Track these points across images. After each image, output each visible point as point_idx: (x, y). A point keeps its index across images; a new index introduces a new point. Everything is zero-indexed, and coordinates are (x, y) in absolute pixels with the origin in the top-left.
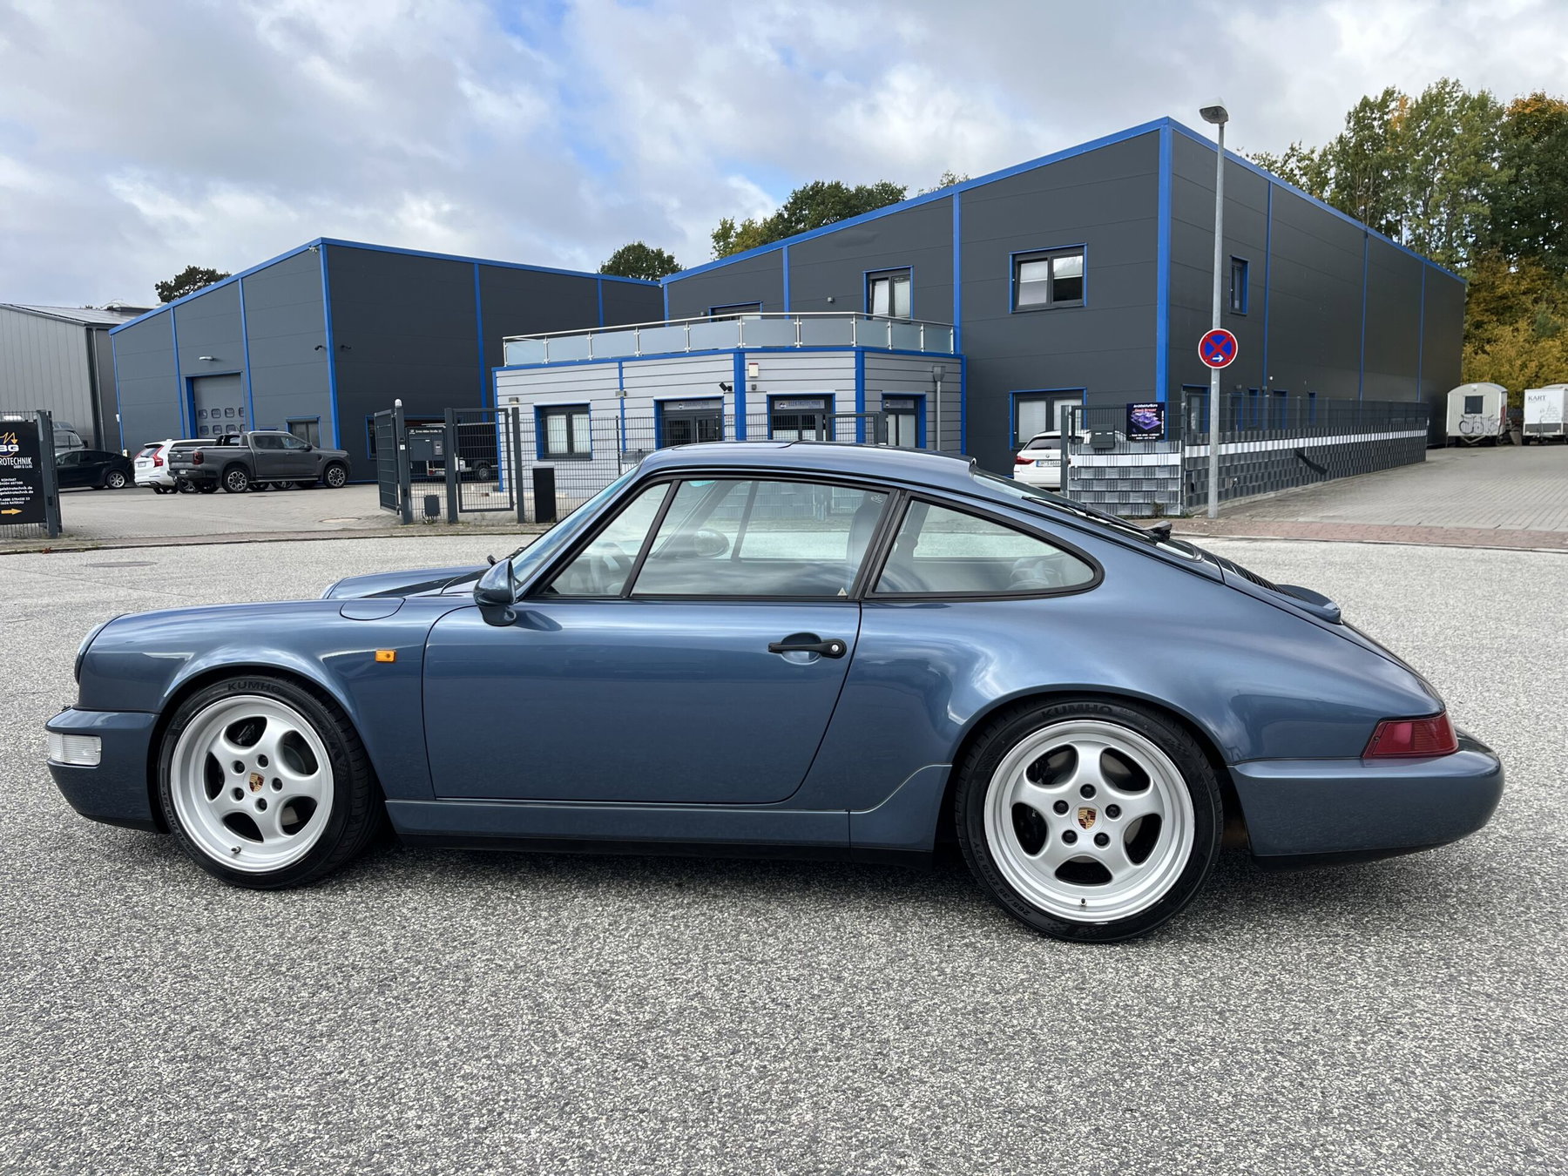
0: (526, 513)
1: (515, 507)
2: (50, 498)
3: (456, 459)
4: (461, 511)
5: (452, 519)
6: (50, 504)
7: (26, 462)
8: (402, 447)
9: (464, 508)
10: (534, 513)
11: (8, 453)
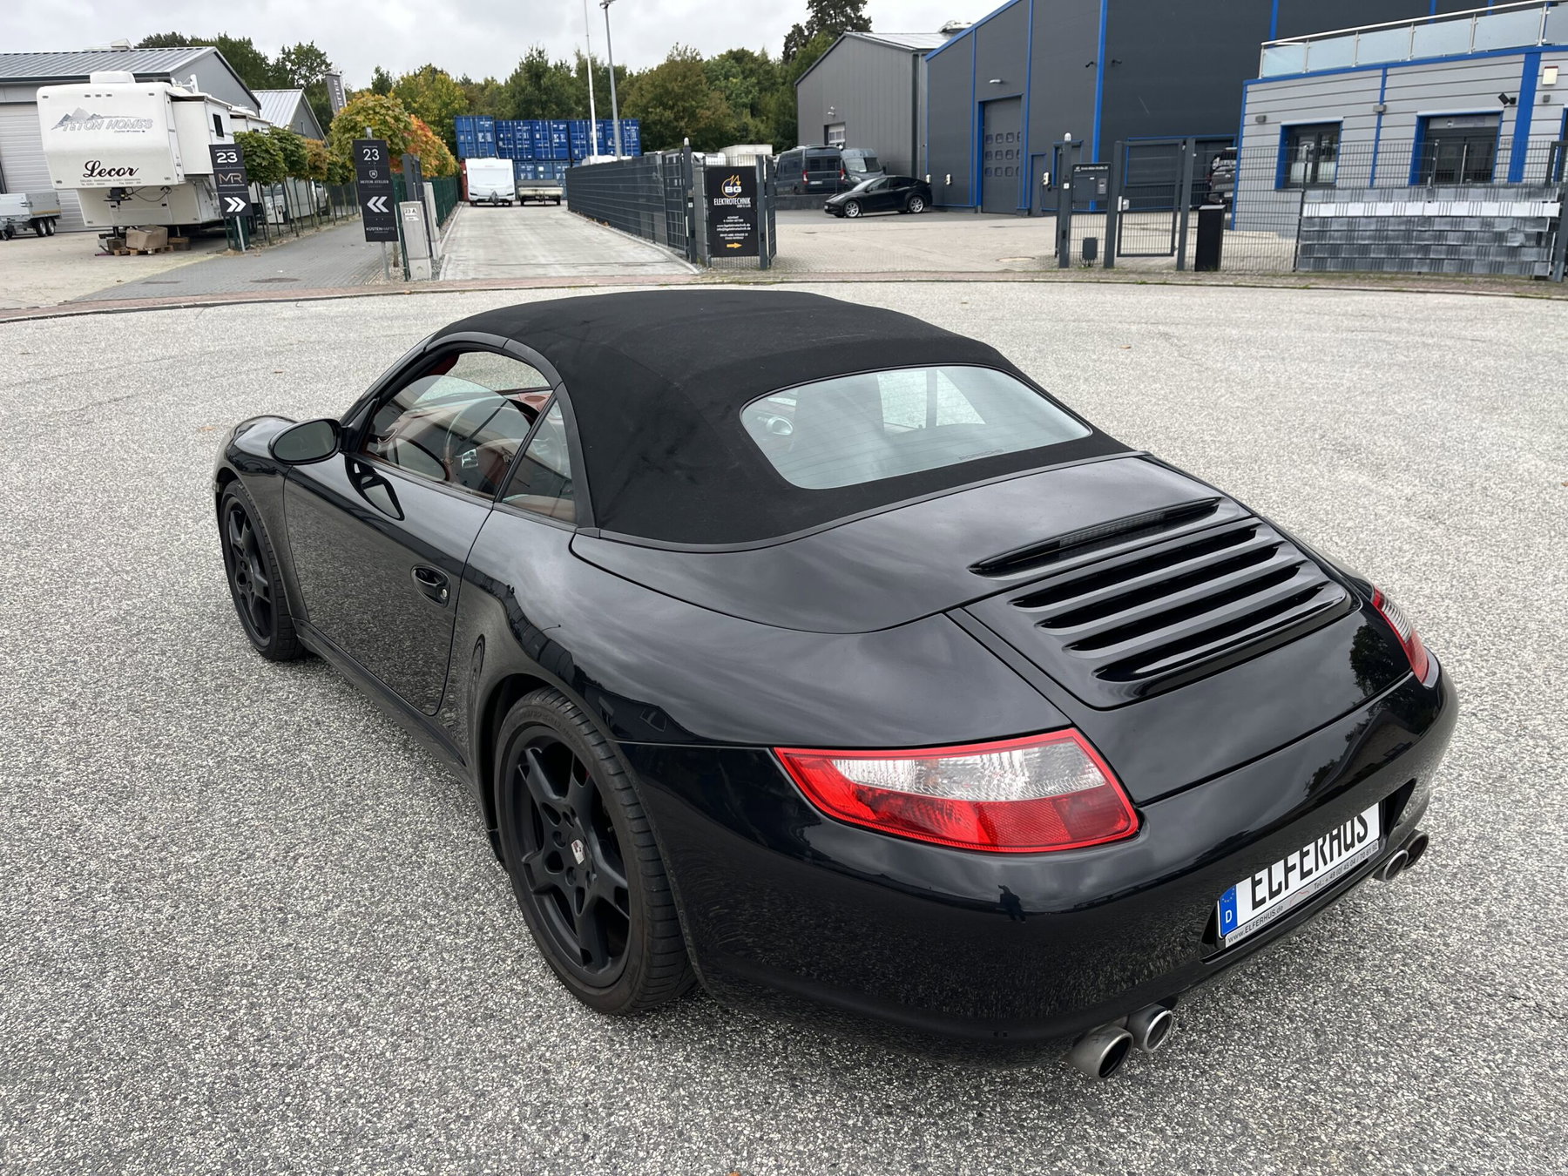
1: (1176, 253)
2: (763, 235)
3: (1120, 198)
4: (1119, 255)
5: (1109, 263)
6: (762, 240)
7: (746, 202)
8: (1066, 186)
9: (1122, 252)
10: (1194, 261)
11: (734, 193)
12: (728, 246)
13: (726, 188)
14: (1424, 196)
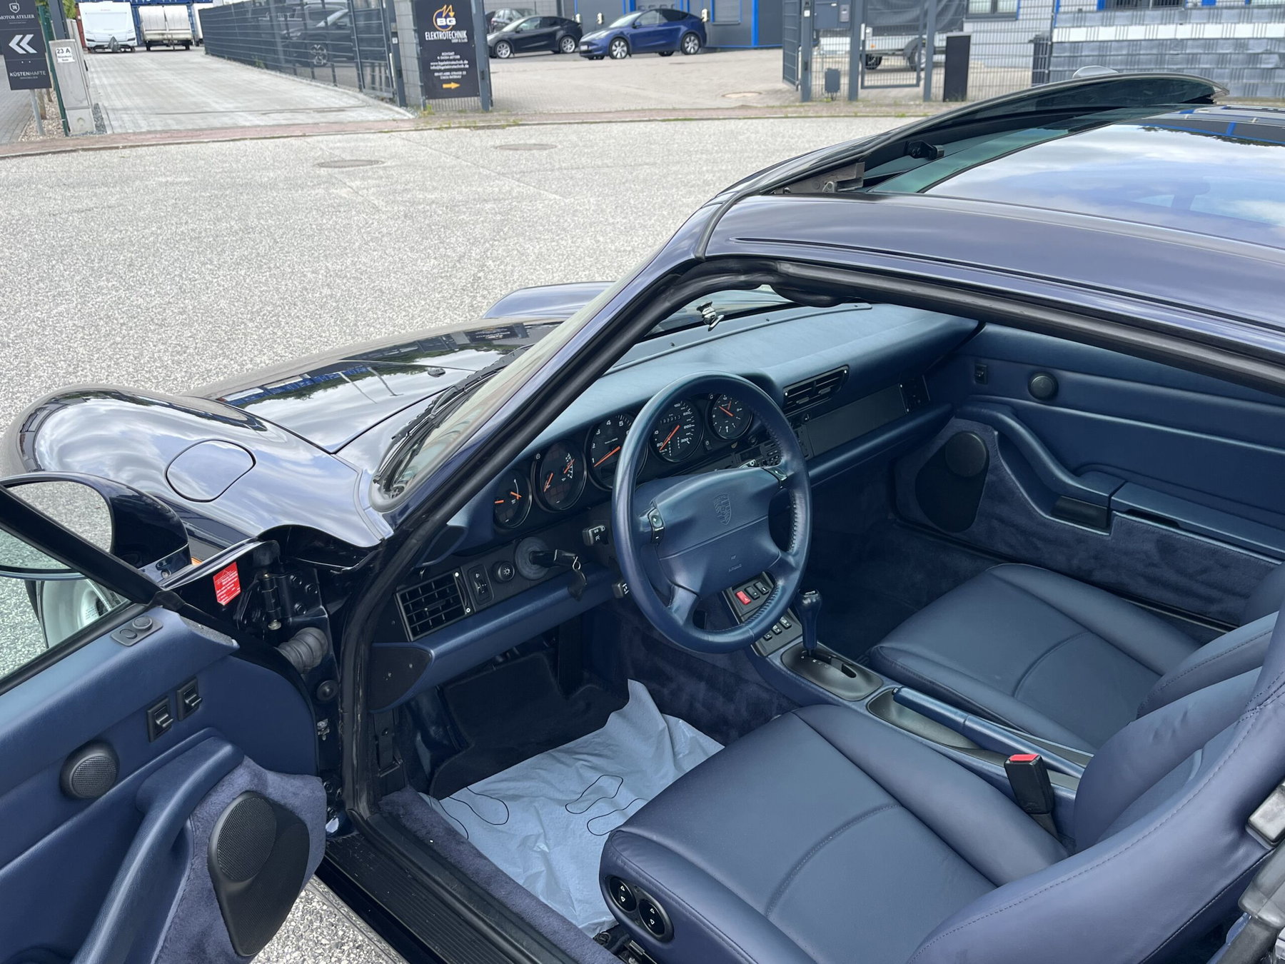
0: (933, 90)
1: (922, 83)
2: (482, 73)
3: (863, 26)
4: (863, 87)
5: (853, 96)
6: (483, 78)
7: (462, 35)
8: (807, 13)
9: (866, 84)
10: (941, 92)
11: (447, 26)
12: (445, 86)
13: (438, 20)
14: (1177, 17)
